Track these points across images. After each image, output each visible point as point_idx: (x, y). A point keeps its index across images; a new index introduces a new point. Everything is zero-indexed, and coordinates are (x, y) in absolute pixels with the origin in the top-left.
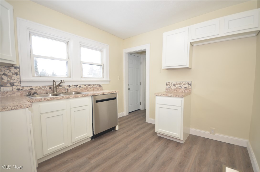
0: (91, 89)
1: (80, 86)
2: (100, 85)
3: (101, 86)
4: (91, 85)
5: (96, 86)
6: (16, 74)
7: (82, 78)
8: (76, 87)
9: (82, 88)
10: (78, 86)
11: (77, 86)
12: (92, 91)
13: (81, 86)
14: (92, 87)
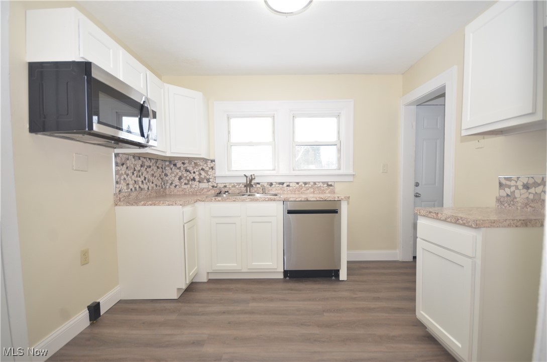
0: (308, 191)
1: (288, 184)
2: (329, 183)
3: (331, 185)
4: (309, 183)
5: (319, 185)
6: (212, 168)
7: (294, 170)
8: (282, 186)
9: (291, 188)
10: (285, 185)
11: (283, 184)
12: (311, 193)
13: (291, 185)
14: (312, 187)
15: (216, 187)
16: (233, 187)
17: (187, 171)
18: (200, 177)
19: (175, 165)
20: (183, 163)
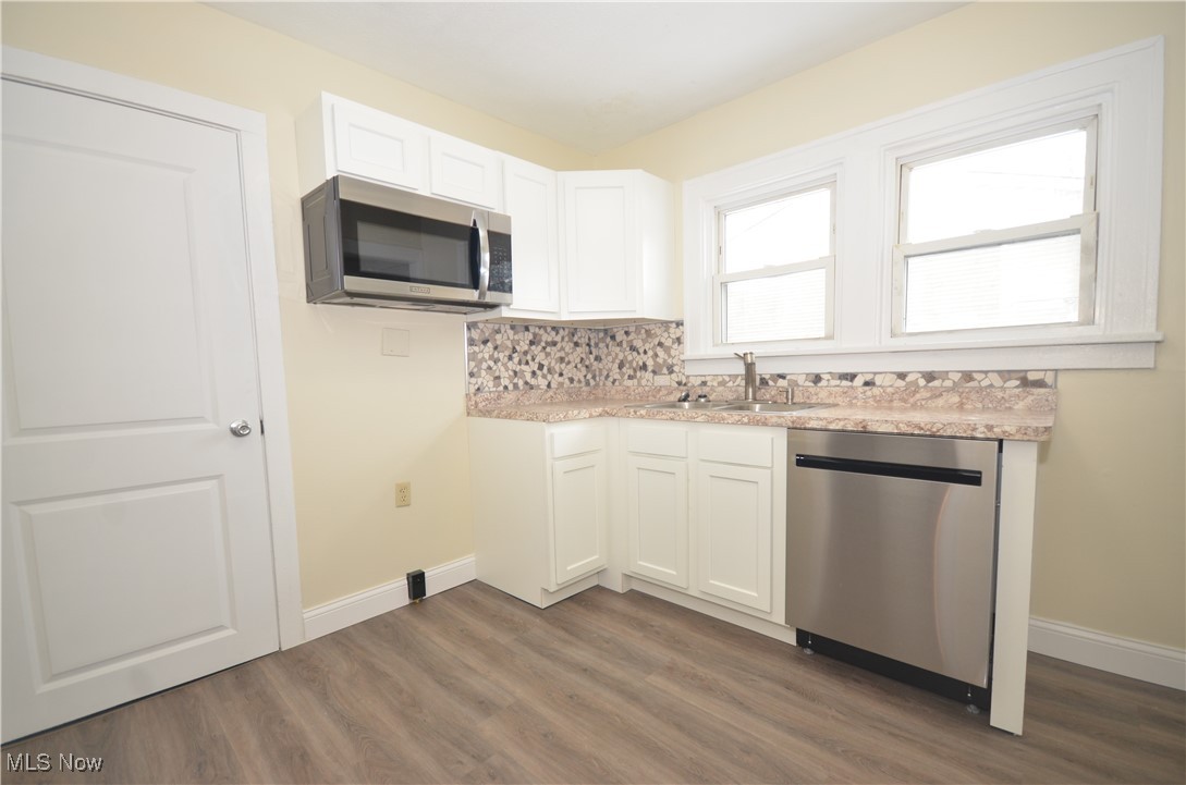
0: (940, 402)
1: (868, 378)
2: (1032, 377)
3: (1040, 384)
4: (944, 375)
5: (984, 384)
6: (678, 340)
7: (893, 335)
8: (848, 383)
9: (876, 391)
10: (859, 381)
11: (852, 377)
12: (950, 408)
13: (878, 380)
14: (954, 388)
15: (685, 385)
16: (720, 384)
17: (633, 349)
18: (655, 361)
19: (613, 338)
20: (627, 333)
